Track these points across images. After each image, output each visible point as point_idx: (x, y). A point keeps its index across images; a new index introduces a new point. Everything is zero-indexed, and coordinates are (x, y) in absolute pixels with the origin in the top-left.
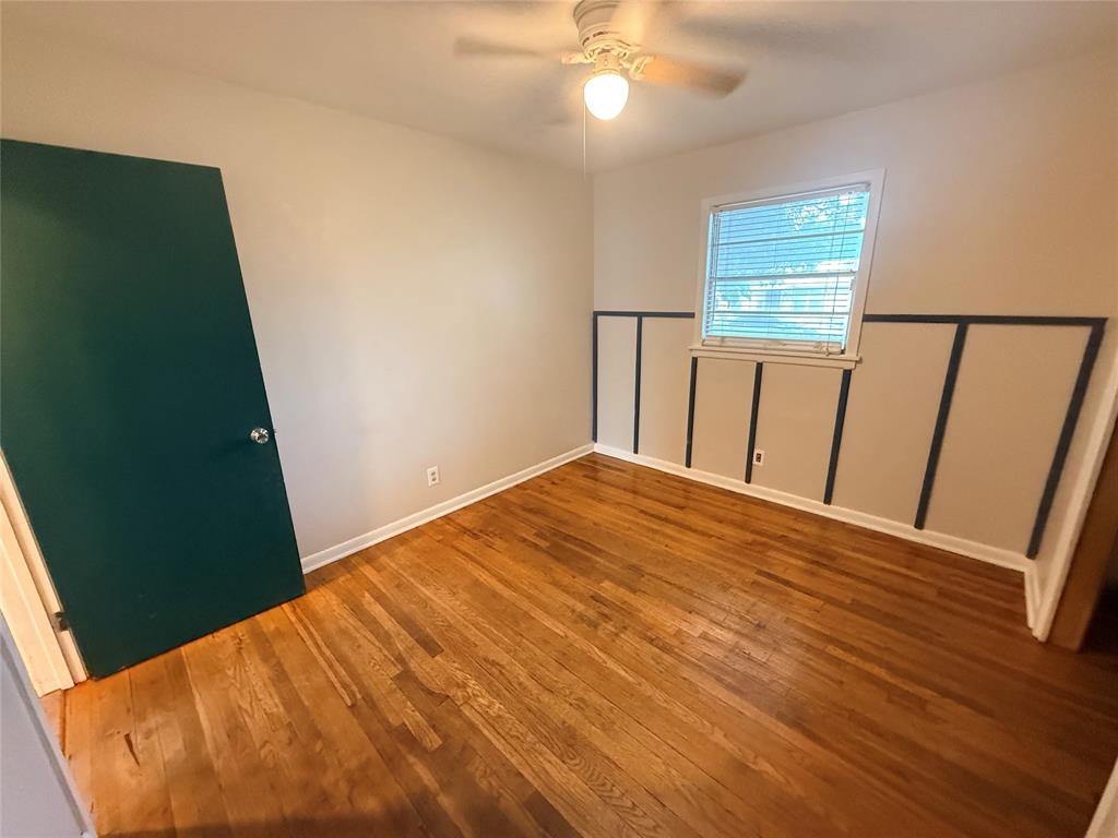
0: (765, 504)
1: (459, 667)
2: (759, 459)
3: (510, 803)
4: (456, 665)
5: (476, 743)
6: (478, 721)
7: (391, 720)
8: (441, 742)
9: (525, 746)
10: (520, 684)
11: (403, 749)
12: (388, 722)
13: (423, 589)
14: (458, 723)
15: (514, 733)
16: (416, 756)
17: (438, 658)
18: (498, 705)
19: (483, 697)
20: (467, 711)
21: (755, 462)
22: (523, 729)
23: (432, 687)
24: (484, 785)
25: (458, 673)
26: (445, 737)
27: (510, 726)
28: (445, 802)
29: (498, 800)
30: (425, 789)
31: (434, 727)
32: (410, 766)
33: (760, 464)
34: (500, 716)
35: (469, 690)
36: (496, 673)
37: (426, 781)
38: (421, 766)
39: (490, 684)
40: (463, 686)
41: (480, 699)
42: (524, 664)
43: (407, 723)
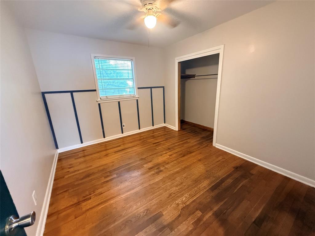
0: (129, 136)
1: (170, 206)
2: (124, 126)
3: (213, 194)
4: (168, 207)
5: (198, 201)
6: (191, 200)
7: (191, 229)
8: (199, 211)
9: (198, 190)
10: (179, 189)
11: (202, 223)
12: (192, 230)
13: (116, 223)
14: (192, 206)
15: (195, 192)
16: (204, 218)
17: (164, 213)
18: (186, 195)
19: (183, 199)
20: (188, 203)
21: (123, 127)
22: (194, 190)
23: (177, 215)
24: (209, 200)
25: (173, 206)
26: (197, 210)
27: (193, 193)
28: (216, 208)
29: (212, 196)
30: (213, 214)
31: (193, 213)
32: (207, 220)
33: (125, 127)
34: (190, 195)
35: (180, 203)
36: (173, 195)
37: (211, 214)
38: (206, 216)
39: (178, 197)
40: (178, 204)
41: (184, 200)
42: (171, 188)
43: (192, 222)
